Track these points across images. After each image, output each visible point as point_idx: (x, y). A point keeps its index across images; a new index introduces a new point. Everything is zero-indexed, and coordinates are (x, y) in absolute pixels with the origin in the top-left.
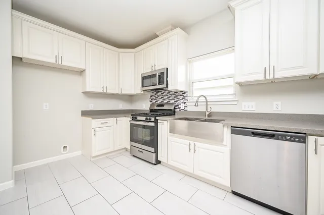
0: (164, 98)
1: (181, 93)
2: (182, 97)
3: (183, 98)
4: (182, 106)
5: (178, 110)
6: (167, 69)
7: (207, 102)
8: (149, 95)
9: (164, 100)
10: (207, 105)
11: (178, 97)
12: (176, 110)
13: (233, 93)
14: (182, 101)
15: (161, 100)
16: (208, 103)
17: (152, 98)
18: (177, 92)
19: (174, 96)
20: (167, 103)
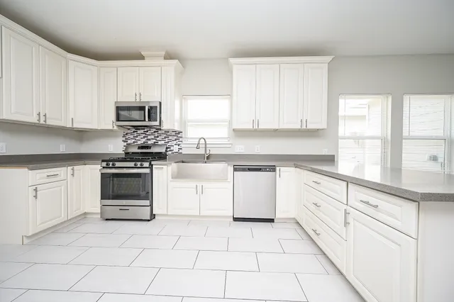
0: (149, 137)
1: (174, 133)
2: (175, 137)
3: (176, 140)
4: (175, 149)
5: (170, 152)
6: (160, 103)
7: (206, 144)
8: (122, 132)
9: (150, 140)
10: (206, 148)
11: (170, 138)
12: (168, 153)
13: (227, 136)
14: (175, 142)
15: (144, 140)
16: (208, 146)
17: (127, 137)
18: (168, 132)
19: (165, 135)
20: (154, 144)
